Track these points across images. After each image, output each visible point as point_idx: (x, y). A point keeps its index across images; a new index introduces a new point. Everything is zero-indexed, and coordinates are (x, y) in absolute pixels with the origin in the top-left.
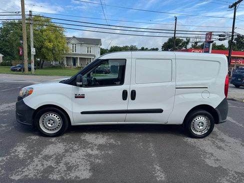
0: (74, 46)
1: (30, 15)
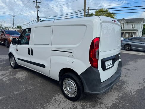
0: (123, 24)
1: (88, 10)
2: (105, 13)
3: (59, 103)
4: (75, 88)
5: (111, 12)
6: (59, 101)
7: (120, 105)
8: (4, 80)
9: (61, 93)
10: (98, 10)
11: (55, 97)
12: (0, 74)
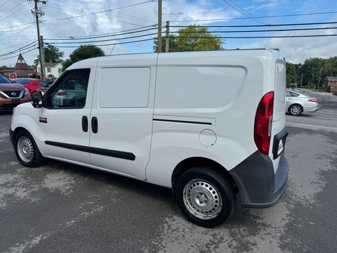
1: (167, 27)
2: (200, 36)
3: (183, 235)
4: (215, 199)
5: (213, 35)
6: (180, 230)
7: (300, 226)
8: (23, 198)
9: (175, 215)
10: (184, 28)
11: (167, 223)
12: (2, 183)
